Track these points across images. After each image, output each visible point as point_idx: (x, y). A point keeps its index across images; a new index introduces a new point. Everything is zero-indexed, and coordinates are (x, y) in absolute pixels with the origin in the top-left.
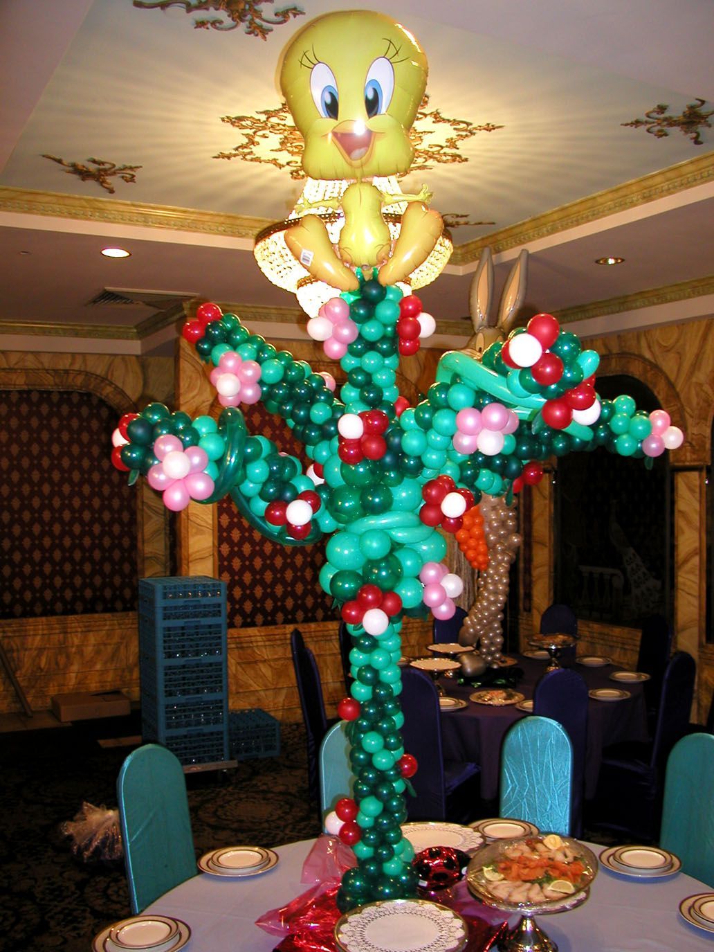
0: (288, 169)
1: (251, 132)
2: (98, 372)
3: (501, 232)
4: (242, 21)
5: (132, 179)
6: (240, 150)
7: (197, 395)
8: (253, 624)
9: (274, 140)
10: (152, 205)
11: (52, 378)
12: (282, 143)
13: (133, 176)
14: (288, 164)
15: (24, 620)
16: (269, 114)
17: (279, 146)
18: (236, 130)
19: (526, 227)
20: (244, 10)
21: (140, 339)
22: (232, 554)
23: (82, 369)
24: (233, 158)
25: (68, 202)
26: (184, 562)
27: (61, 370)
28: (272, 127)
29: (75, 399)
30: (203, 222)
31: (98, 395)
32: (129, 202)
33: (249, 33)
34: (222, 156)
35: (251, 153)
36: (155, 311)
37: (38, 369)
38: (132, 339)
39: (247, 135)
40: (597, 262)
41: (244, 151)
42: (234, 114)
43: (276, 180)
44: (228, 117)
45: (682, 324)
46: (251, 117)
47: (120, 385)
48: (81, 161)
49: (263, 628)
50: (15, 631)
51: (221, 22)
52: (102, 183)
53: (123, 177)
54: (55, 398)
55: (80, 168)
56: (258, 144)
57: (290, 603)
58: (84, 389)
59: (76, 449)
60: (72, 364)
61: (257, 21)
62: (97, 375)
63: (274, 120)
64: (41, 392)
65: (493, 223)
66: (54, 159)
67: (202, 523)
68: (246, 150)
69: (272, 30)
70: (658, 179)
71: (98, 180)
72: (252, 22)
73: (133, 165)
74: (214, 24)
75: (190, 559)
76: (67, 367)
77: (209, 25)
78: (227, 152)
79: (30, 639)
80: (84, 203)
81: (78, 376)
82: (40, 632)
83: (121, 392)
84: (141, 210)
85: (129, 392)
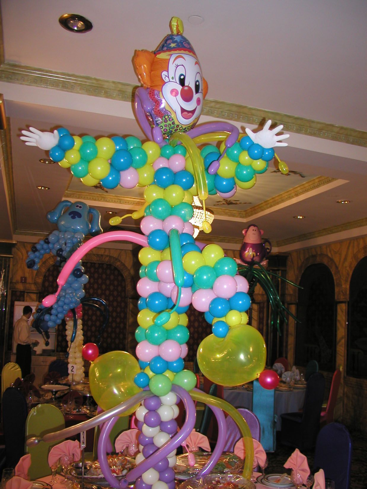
2: (114, 257)
3: (256, 206)
10: (122, 196)
11: (96, 258)
19: (263, 205)
23: (108, 255)
25: (92, 195)
27: (99, 255)
29: (105, 266)
31: (114, 265)
32: (114, 195)
37: (91, 254)
40: (294, 217)
45: (341, 242)
47: (123, 262)
52: (103, 189)
54: (97, 266)
58: (109, 263)
59: (112, 288)
60: (104, 252)
62: (114, 258)
64: (91, 263)
65: (250, 203)
70: (299, 188)
71: (101, 189)
76: (102, 254)
80: (98, 195)
81: (107, 258)
83: (124, 265)
84: (119, 198)
85: (127, 265)
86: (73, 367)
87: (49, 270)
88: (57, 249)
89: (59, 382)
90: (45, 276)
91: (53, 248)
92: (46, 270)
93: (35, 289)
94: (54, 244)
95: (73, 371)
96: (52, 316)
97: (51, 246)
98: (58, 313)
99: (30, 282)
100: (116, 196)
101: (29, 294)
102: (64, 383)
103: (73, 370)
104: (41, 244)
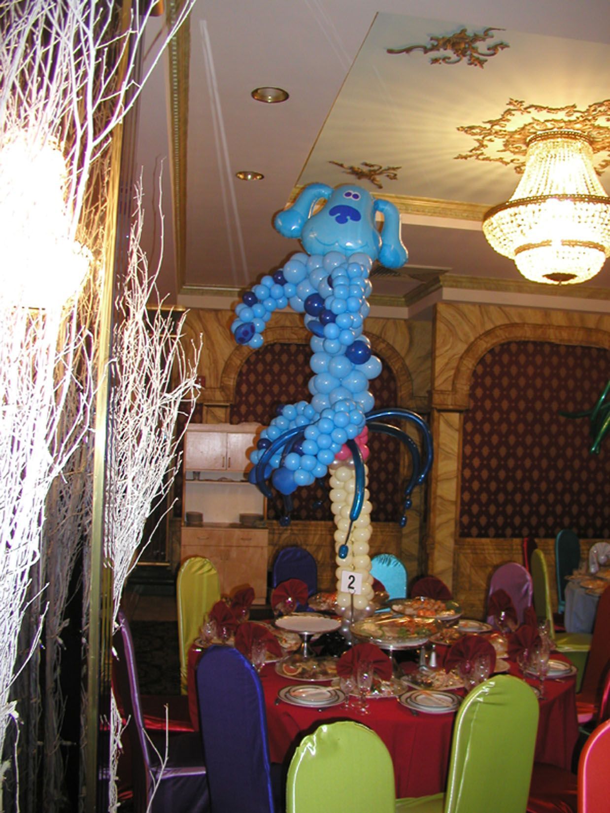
0: (512, 165)
1: (480, 137)
2: (374, 332)
4: (464, 56)
5: (395, 177)
6: (474, 152)
7: (450, 349)
8: (486, 536)
9: (499, 143)
10: (412, 197)
12: (505, 145)
13: (395, 175)
14: (512, 161)
15: (308, 522)
16: (493, 123)
17: (503, 148)
18: (469, 137)
20: (465, 48)
21: (408, 306)
22: (473, 478)
24: (469, 159)
26: (434, 481)
28: (496, 133)
30: (451, 210)
32: (393, 195)
33: (471, 64)
34: (461, 157)
35: (482, 154)
36: (420, 283)
38: (401, 306)
39: (478, 140)
41: (477, 152)
42: (466, 124)
43: (504, 175)
44: (462, 127)
46: (479, 127)
47: (391, 343)
48: (357, 165)
49: (494, 540)
50: (300, 530)
51: (449, 58)
52: (373, 181)
53: (388, 176)
55: (356, 169)
56: (487, 146)
57: (517, 521)
61: (475, 55)
62: (373, 334)
63: (497, 128)
66: (337, 164)
67: (450, 451)
68: (479, 152)
69: (486, 61)
71: (370, 179)
72: (471, 56)
73: (396, 166)
74: (444, 59)
75: (439, 479)
77: (441, 61)
78: (464, 154)
79: (311, 537)
82: (319, 532)
83: (392, 348)
84: (403, 201)
85: (397, 348)
86: (352, 578)
87: (248, 362)
88: (305, 297)
89: (310, 606)
90: (240, 374)
91: (297, 294)
92: (242, 361)
93: (222, 399)
94: (297, 285)
95: (353, 588)
96: (304, 457)
97: (289, 289)
98: (320, 449)
99: (213, 386)
100: (397, 197)
101: (211, 409)
102: (322, 609)
103: (352, 586)
104: (266, 286)
